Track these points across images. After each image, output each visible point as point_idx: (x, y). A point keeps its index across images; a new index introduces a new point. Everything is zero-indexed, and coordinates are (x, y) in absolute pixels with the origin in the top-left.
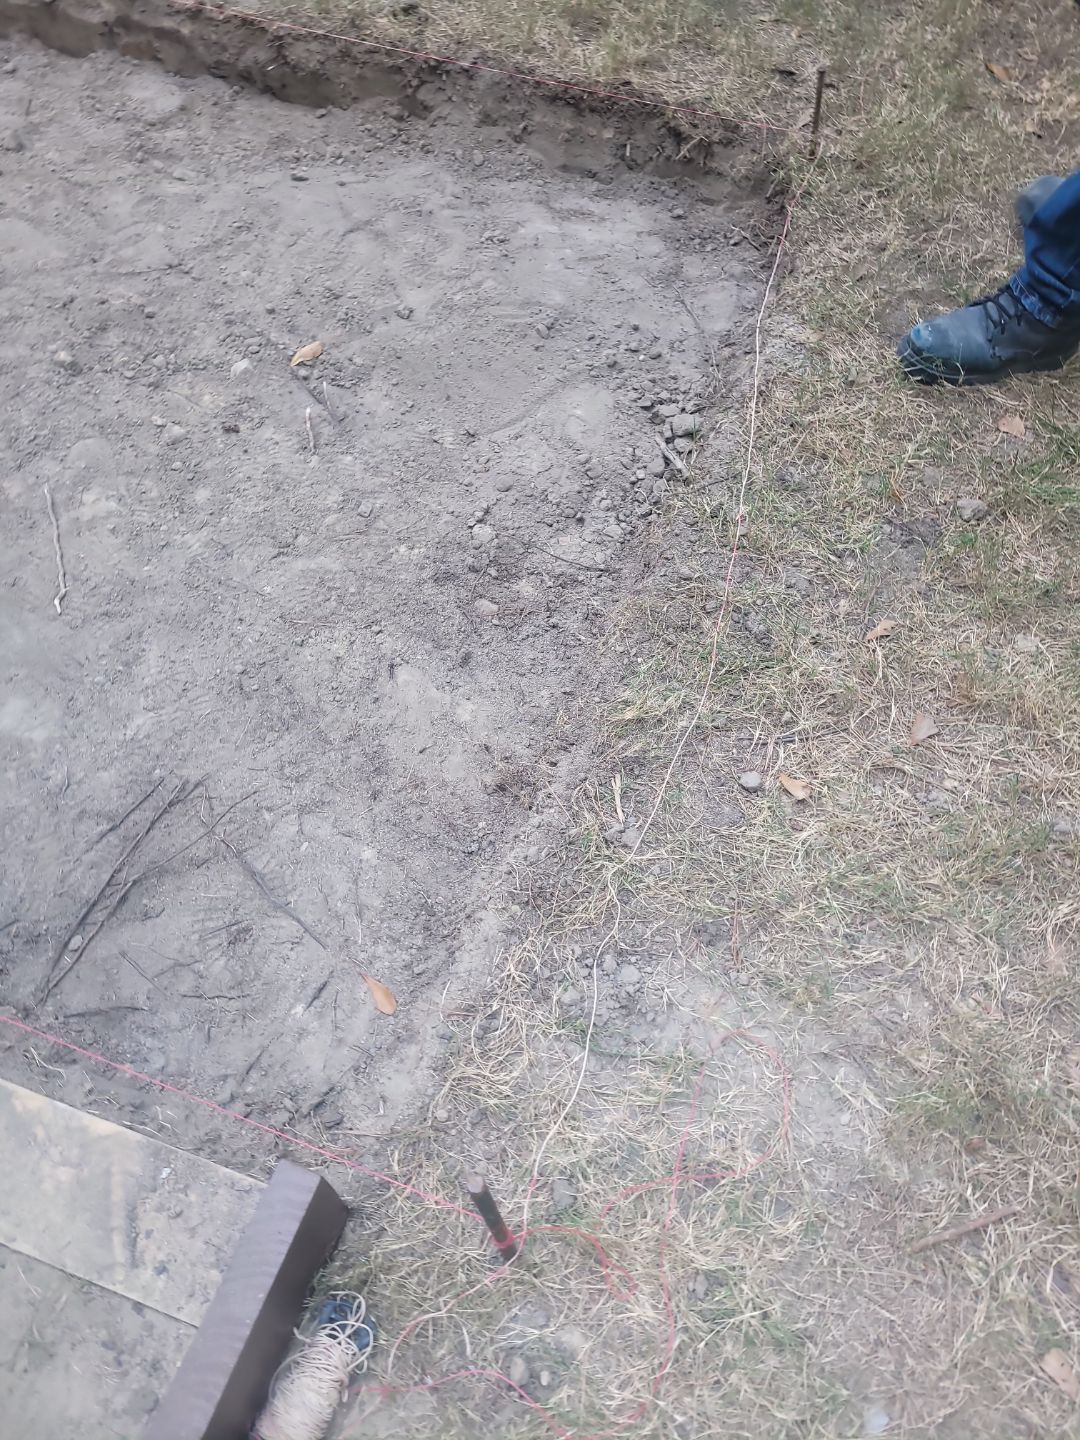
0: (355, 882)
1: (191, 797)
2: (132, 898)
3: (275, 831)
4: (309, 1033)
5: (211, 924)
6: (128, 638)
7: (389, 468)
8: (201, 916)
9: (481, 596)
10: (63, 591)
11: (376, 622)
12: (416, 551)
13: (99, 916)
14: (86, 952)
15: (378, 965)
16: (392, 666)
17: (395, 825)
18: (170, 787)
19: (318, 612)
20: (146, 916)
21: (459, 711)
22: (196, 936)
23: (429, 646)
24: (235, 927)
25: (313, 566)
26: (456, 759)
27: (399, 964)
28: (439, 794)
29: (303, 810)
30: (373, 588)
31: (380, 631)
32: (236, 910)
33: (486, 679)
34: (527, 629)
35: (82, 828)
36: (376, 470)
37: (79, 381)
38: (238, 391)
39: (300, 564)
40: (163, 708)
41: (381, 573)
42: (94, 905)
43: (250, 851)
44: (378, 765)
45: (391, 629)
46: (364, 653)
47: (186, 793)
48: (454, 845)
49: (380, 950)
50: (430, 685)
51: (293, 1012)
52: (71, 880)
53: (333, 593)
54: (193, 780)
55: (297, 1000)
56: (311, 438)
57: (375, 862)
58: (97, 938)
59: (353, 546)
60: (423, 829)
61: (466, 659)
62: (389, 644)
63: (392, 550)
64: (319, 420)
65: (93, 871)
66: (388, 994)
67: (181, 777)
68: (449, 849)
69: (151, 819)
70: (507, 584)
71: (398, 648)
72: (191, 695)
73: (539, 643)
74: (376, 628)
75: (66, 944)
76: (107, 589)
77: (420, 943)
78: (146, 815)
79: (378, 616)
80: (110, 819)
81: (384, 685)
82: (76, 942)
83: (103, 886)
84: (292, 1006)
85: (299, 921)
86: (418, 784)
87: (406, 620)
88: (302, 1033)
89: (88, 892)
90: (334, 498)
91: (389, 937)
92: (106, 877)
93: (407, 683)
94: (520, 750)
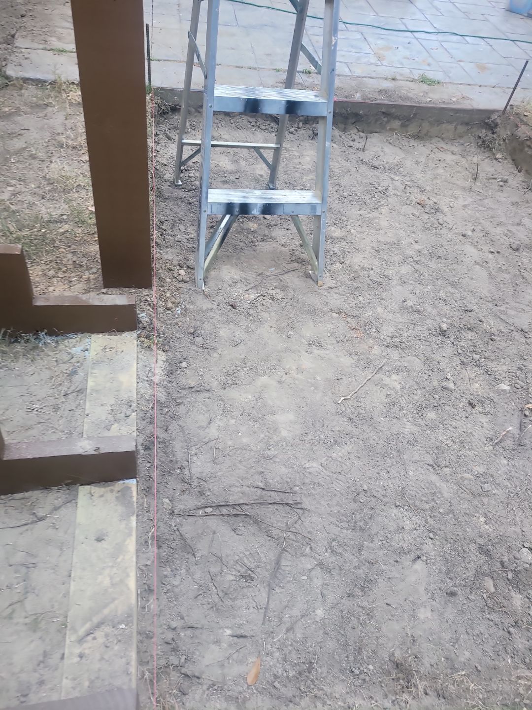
0: (303, 616)
1: (295, 510)
2: (239, 518)
3: (303, 559)
4: (219, 646)
5: (246, 561)
6: (347, 434)
7: (518, 483)
8: (247, 553)
9: (492, 578)
10: (348, 397)
11: (435, 534)
12: (487, 527)
13: (224, 511)
14: (207, 517)
15: (268, 658)
16: (419, 557)
17: (342, 616)
18: (295, 498)
19: (417, 503)
20: (234, 530)
21: (422, 610)
22: (237, 558)
23: (444, 569)
24: (250, 572)
25: (438, 485)
26: (396, 627)
27: (274, 670)
28: (372, 630)
29: (321, 564)
30: (451, 520)
31: (432, 539)
32: (258, 566)
33: (450, 613)
34: (494, 617)
35: (256, 477)
36: (510, 478)
37: (440, 338)
38: (492, 394)
39: (434, 478)
40: (326, 470)
41: (461, 518)
42: (228, 506)
43: (287, 554)
44: (365, 586)
45: (438, 543)
46: (415, 539)
47: (296, 507)
48: (351, 658)
49: (277, 654)
50: (424, 584)
51: (226, 630)
52: (233, 489)
53: (433, 503)
54: (303, 506)
55: (231, 628)
56: (499, 439)
57: (318, 619)
58: (215, 517)
59: (463, 495)
60: (348, 634)
61: (453, 594)
62: (429, 548)
63: (477, 515)
64: (511, 435)
65: (241, 494)
66: (257, 676)
67: (301, 500)
68: (347, 657)
69: (276, 501)
70: (510, 588)
71: (431, 554)
72: (340, 477)
73: (493, 630)
74: (431, 535)
75: (206, 507)
76: (361, 411)
77: (291, 675)
78: (277, 497)
79: (439, 532)
80: (266, 485)
81: (407, 560)
82: (209, 510)
83: (237, 503)
84: (227, 627)
85: (268, 601)
86: (370, 616)
87: (448, 548)
88: (217, 642)
89: (232, 500)
90: (480, 469)
91: (285, 655)
92: (242, 501)
93: (416, 571)
94: (426, 661)
